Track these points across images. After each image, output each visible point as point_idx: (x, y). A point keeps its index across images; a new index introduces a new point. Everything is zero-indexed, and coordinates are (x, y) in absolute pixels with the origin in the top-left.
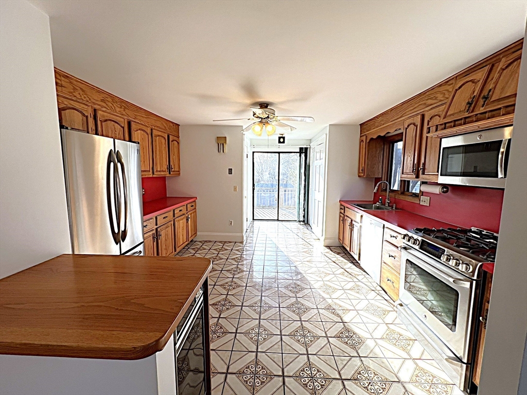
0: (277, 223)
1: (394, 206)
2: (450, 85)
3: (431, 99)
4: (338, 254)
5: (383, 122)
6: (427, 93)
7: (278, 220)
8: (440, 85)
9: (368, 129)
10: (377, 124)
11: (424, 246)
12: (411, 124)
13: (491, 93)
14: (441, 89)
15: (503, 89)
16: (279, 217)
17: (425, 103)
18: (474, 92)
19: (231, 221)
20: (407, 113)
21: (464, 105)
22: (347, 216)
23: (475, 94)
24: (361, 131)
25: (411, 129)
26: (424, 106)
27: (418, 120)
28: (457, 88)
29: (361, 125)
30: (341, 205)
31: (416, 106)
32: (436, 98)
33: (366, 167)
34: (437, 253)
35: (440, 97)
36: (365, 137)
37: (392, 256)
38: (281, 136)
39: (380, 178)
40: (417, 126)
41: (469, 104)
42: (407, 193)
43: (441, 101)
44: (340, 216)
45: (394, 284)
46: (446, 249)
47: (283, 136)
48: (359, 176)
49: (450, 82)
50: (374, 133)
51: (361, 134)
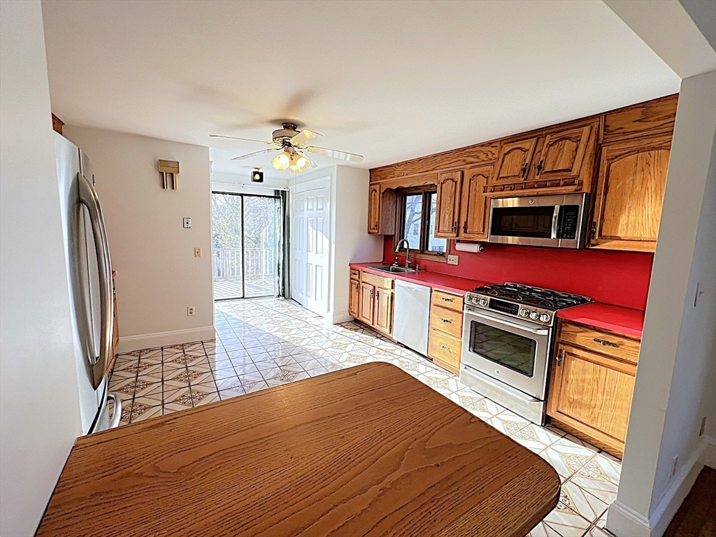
0: (242, 301)
1: (417, 267)
2: (493, 147)
3: (472, 156)
4: (356, 330)
5: (406, 172)
6: (468, 150)
7: (243, 298)
8: (483, 145)
9: (383, 176)
10: (397, 173)
11: (493, 305)
12: (448, 179)
13: (543, 164)
14: (484, 149)
15: (554, 162)
16: (245, 294)
17: (465, 160)
18: (525, 160)
19: (190, 307)
20: (442, 167)
21: (517, 171)
22: (363, 282)
23: (527, 161)
24: (371, 178)
25: (448, 185)
26: (464, 163)
27: (458, 176)
28: (505, 152)
29: (371, 170)
30: (351, 269)
31: (453, 161)
32: (478, 157)
33: (380, 222)
34: (510, 309)
35: (483, 157)
36: (378, 186)
37: (447, 321)
38: (257, 170)
39: (392, 236)
40: (456, 182)
41: (524, 170)
42: (426, 252)
43: (484, 161)
44: (351, 284)
45: (450, 350)
46: (520, 305)
47: (260, 171)
48: (369, 233)
49: (494, 145)
50: (394, 182)
51: (371, 181)
